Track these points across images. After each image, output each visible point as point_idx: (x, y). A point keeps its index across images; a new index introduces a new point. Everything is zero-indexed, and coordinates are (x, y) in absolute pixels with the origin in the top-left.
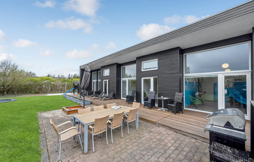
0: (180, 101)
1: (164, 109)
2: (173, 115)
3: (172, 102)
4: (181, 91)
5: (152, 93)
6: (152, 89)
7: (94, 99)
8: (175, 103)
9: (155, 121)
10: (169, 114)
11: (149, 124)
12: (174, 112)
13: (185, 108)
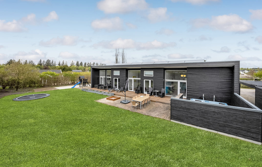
0: (164, 92)
1: (157, 96)
2: (161, 98)
3: (160, 93)
4: (164, 88)
5: (150, 88)
6: (150, 86)
7: (111, 91)
8: (162, 93)
9: (155, 101)
10: (159, 98)
11: (153, 102)
12: (161, 97)
13: (165, 95)
